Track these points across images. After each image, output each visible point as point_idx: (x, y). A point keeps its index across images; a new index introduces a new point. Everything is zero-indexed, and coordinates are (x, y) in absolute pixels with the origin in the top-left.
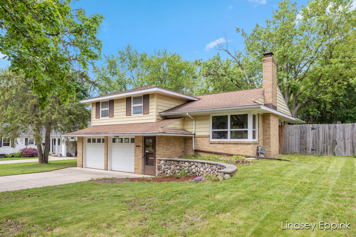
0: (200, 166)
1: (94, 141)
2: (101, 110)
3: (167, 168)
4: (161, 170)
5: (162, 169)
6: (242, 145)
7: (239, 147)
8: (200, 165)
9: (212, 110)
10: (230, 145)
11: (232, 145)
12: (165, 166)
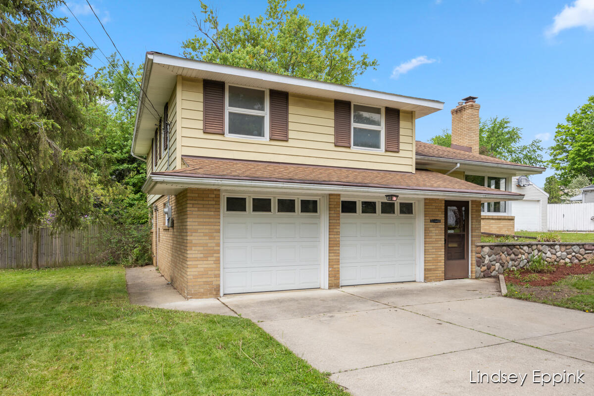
0: (548, 250)
1: (262, 205)
2: (228, 109)
3: (494, 260)
4: (484, 266)
5: (486, 262)
6: (504, 221)
7: (502, 223)
8: (548, 248)
9: (496, 165)
10: (492, 221)
11: (493, 221)
12: (489, 256)
